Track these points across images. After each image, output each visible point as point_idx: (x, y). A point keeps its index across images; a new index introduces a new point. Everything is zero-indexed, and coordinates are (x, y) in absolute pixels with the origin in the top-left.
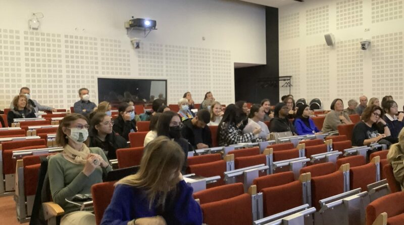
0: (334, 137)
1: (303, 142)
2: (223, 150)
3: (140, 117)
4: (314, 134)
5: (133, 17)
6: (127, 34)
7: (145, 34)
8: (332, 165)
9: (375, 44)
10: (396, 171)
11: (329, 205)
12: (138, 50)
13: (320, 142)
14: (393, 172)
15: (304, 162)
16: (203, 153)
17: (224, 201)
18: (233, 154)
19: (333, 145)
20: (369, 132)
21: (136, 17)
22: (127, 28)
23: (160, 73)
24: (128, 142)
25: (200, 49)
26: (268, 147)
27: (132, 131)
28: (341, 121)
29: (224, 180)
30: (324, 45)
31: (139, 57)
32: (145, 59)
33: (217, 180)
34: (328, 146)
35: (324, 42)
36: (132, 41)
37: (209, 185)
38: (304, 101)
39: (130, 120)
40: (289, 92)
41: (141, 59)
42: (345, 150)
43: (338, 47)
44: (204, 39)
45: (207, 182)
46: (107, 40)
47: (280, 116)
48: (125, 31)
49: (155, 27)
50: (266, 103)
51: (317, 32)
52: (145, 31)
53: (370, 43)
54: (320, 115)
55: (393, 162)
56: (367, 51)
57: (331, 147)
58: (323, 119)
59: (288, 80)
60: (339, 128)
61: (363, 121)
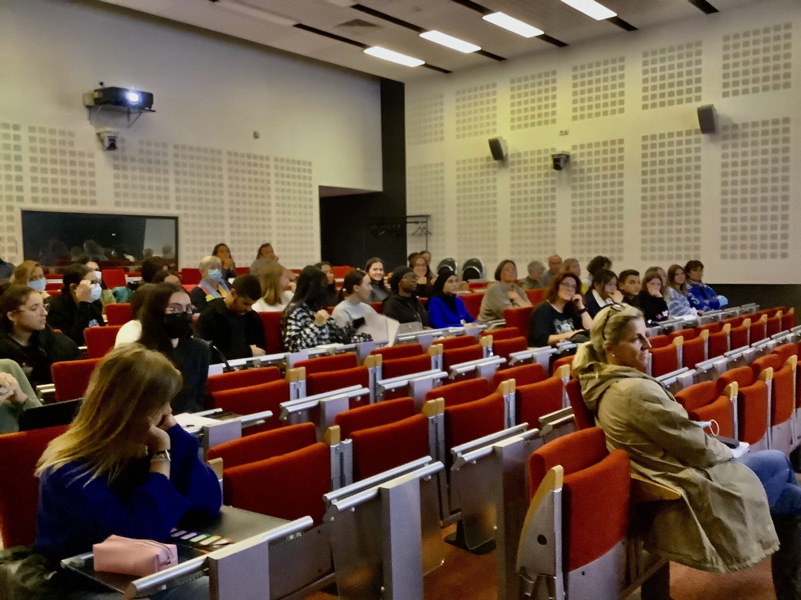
0: (498, 330)
1: (439, 342)
2: (285, 358)
3: (115, 294)
4: (462, 326)
5: (102, 84)
6: (90, 119)
7: (129, 119)
8: (485, 382)
9: (578, 159)
10: (586, 391)
11: (467, 457)
12: (112, 152)
13: (471, 340)
14: (581, 393)
15: (437, 379)
16: (244, 367)
17: (274, 459)
18: (303, 368)
19: (494, 346)
20: (557, 322)
21: (107, 85)
22: (89, 107)
23: (163, 202)
24: (80, 348)
25: (249, 156)
26: (373, 353)
27: (94, 324)
28: (512, 300)
29: (280, 418)
30: (488, 159)
31: (116, 167)
32: (129, 173)
33: (267, 419)
34: (484, 348)
35: (488, 152)
36: (99, 135)
37: (248, 429)
38: (452, 263)
39: (90, 302)
40: (424, 245)
41: (121, 173)
42: (512, 355)
43: (513, 163)
44: (256, 136)
45: (243, 423)
46: (42, 130)
47: (402, 293)
48: (85, 113)
49: (150, 107)
50: (375, 265)
51: (476, 134)
52: (129, 113)
53: (568, 157)
54: (478, 291)
55: (580, 376)
56: (564, 173)
57: (490, 349)
58: (480, 297)
59: (423, 222)
60: (507, 314)
61: (548, 301)
